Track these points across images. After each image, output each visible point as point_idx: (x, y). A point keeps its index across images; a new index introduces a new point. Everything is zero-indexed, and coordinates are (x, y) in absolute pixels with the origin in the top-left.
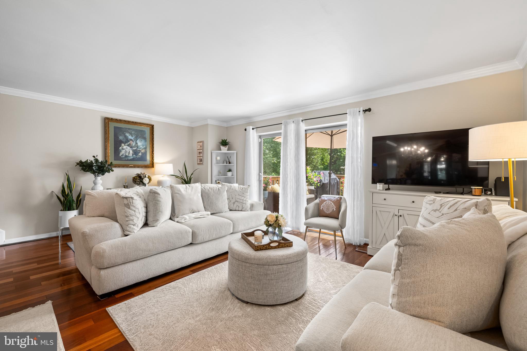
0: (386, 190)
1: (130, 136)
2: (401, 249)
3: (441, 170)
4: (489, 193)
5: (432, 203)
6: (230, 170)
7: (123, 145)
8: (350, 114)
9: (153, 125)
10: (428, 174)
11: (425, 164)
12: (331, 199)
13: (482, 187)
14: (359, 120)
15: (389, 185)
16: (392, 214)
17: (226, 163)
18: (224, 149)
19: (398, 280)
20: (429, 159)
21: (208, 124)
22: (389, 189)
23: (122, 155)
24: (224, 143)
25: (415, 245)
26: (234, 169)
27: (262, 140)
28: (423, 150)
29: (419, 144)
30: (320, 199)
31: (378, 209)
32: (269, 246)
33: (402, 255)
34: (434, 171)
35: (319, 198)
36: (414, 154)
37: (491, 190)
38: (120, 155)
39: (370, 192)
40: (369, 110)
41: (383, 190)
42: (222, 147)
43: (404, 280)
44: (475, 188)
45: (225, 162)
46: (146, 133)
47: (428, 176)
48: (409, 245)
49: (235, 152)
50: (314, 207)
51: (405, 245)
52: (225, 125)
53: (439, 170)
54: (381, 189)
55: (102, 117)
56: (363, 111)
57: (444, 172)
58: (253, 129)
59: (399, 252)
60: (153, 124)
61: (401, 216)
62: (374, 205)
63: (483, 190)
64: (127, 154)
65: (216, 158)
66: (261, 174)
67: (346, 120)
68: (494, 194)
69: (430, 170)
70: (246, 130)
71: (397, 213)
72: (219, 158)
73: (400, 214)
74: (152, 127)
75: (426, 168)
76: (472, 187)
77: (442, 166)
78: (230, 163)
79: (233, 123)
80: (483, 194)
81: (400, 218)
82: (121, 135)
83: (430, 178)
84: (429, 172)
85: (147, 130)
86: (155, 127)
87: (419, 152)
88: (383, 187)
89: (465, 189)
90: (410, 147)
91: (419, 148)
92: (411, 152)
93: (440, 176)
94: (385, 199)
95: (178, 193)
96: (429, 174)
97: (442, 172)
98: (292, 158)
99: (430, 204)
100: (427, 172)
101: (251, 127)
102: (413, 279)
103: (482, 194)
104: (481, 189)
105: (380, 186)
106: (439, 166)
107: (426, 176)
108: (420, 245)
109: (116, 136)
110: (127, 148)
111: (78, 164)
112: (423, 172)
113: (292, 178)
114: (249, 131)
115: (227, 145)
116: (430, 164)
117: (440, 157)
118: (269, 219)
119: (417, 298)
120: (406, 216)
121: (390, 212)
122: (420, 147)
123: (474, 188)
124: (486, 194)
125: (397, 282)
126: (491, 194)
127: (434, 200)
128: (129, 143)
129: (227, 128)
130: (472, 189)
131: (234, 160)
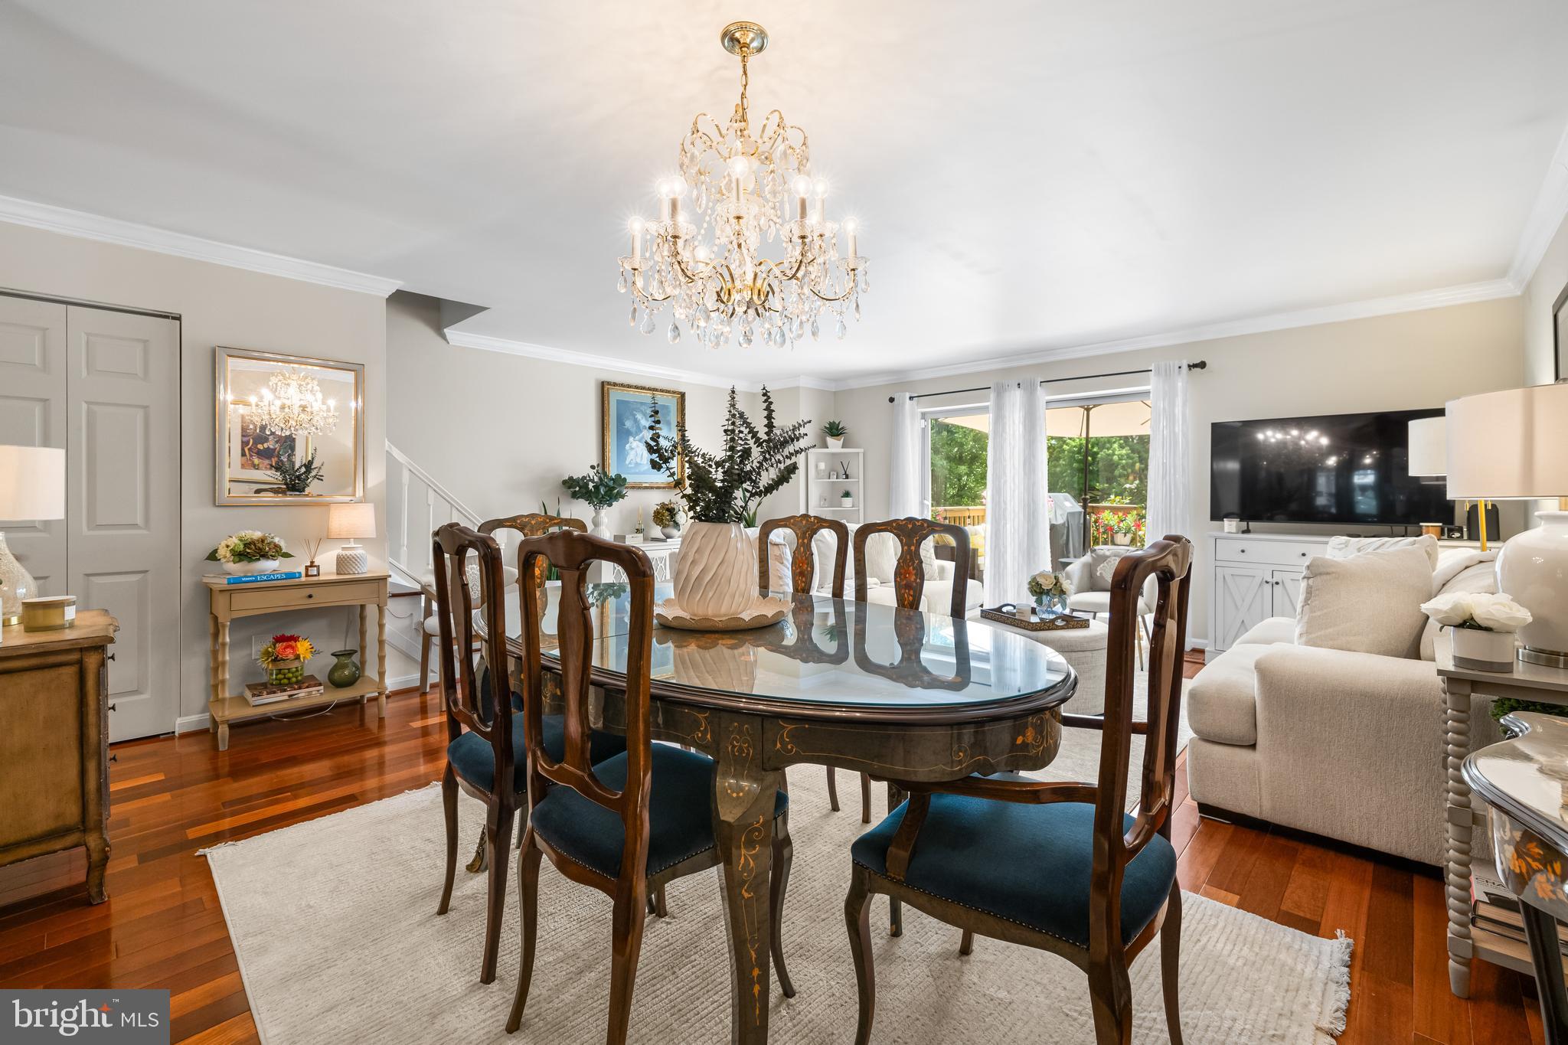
0: (1244, 532)
1: (644, 419)
2: (1311, 581)
3: (1364, 488)
4: (1457, 535)
5: (1343, 548)
6: (847, 494)
7: (631, 439)
8: (1158, 373)
9: (685, 393)
10: (1328, 500)
11: (1319, 474)
12: (1119, 552)
13: (1441, 524)
14: (1180, 384)
15: (1250, 523)
16: (1258, 580)
17: (835, 477)
18: (834, 445)
19: (1307, 616)
20: (1332, 461)
21: (798, 388)
22: (1247, 531)
23: (630, 463)
24: (834, 430)
25: (1328, 574)
26: (858, 490)
27: (928, 424)
28: (1316, 439)
29: (1305, 428)
30: (1094, 555)
31: (1228, 572)
32: (1054, 624)
33: (1311, 588)
34: (1344, 494)
35: (1091, 552)
36: (1291, 447)
37: (1460, 530)
38: (627, 462)
39: (1211, 537)
40: (1202, 365)
41: (1237, 533)
42: (830, 440)
43: (1314, 614)
44: (1428, 526)
45: (833, 474)
46: (670, 412)
47: (1329, 507)
48: (1321, 574)
49: (861, 450)
50: (1082, 572)
51: (1315, 576)
52: (832, 387)
53: (1357, 489)
54: (1234, 530)
55: (597, 380)
56: (1189, 366)
57: (1370, 494)
58: (911, 398)
59: (1308, 584)
60: (682, 390)
61: (1277, 583)
62: (1218, 564)
63: (1446, 529)
64: (638, 460)
65: (817, 466)
66: (926, 502)
67: (1149, 385)
68: (1465, 537)
69: (1333, 490)
70: (892, 400)
71: (1269, 579)
72: (822, 466)
73: (1275, 580)
74: (683, 395)
75: (1324, 484)
76: (1421, 524)
77: (1365, 478)
78: (847, 477)
79: (854, 384)
80: (1446, 537)
81: (1275, 586)
82: (628, 419)
83: (1333, 510)
84: (1330, 494)
85: (672, 403)
86: (686, 395)
87: (1303, 443)
88: (1238, 527)
89: (1409, 528)
90: (1282, 432)
91: (1303, 435)
92: (1282, 444)
93: (1362, 507)
94: (1243, 551)
95: (821, 541)
96: (1333, 500)
97: (1367, 493)
98: (1017, 466)
99: (1340, 549)
100: (1325, 495)
101: (908, 395)
102: (1325, 611)
103: (1443, 537)
104: (1439, 529)
105: (1230, 525)
106: (1359, 479)
107: (1324, 506)
108: (1333, 573)
109: (620, 422)
110: (638, 446)
111: (564, 482)
112: (1314, 494)
113: (1017, 510)
114: (904, 404)
115: (841, 434)
116: (1334, 473)
117: (1362, 456)
118: (1041, 580)
119: (1330, 630)
120: (1289, 584)
121: (1254, 576)
122: (1307, 432)
123: (1426, 526)
124: (1450, 537)
125: (1306, 619)
126: (1461, 538)
127: (1346, 542)
128: (641, 435)
129: (835, 392)
130: (1421, 526)
131: (857, 469)
